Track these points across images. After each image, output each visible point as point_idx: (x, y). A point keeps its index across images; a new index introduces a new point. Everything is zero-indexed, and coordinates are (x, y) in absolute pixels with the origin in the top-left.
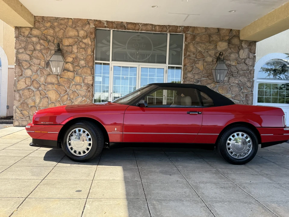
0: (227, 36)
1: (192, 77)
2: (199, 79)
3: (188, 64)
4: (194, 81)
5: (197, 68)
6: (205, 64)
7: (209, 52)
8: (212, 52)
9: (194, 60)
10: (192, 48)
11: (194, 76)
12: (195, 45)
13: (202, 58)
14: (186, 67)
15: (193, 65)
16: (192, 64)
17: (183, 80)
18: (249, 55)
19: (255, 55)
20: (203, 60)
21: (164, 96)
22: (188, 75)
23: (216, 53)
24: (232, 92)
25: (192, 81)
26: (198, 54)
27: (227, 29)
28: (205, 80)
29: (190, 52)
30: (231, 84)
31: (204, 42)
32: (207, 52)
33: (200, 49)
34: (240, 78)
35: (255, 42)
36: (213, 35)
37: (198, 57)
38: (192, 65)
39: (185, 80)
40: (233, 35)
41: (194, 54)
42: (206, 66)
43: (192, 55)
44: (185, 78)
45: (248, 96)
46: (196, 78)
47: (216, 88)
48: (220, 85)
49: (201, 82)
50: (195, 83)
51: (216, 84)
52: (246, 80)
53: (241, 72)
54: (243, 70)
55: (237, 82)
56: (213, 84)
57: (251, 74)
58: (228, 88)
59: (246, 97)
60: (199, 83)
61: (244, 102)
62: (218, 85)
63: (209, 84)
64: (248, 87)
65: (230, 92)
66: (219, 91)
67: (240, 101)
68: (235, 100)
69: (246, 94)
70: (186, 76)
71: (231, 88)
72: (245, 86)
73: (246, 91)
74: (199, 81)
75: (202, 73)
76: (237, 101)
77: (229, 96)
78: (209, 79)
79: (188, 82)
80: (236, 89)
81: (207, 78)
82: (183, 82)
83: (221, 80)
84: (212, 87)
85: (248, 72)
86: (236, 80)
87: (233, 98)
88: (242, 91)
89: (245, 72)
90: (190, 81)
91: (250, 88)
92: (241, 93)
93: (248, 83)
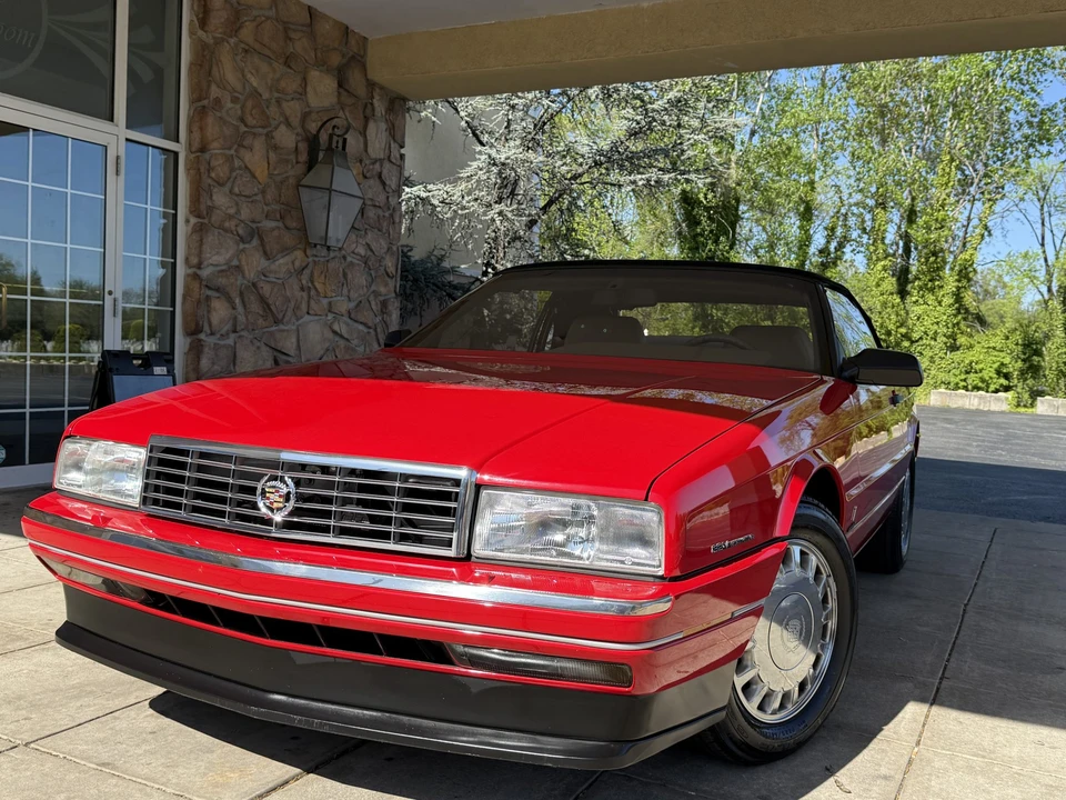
0: (335, 49)
1: (232, 211)
2: (253, 222)
3: (215, 144)
4: (241, 232)
5: (246, 167)
6: (272, 155)
7: (284, 104)
8: (293, 109)
9: (237, 128)
10: (227, 69)
11: (237, 204)
12: (239, 57)
13: (263, 127)
14: (207, 156)
15: (232, 152)
16: (230, 149)
17: (193, 220)
18: (390, 147)
19: (403, 151)
20: (267, 135)
21: (110, 293)
22: (214, 198)
23: (305, 116)
24: (349, 291)
25: (233, 228)
26: (249, 104)
27: (336, 22)
28: (276, 233)
29: (223, 85)
30: (349, 259)
31: (267, 52)
32: (278, 101)
33: (255, 84)
34: (370, 234)
35: (405, 100)
36: (294, 30)
37: (250, 120)
38: (227, 152)
39: (206, 221)
40: (351, 53)
41: (235, 100)
42: (275, 169)
43: (229, 105)
44: (205, 213)
45: (390, 308)
46: (243, 217)
47: (307, 272)
48: (316, 259)
49: (261, 239)
50: (242, 240)
51: (308, 252)
52: (384, 244)
53: (371, 213)
54: (375, 206)
55: (362, 251)
56: (299, 254)
57: (394, 223)
58: (341, 275)
59: (383, 313)
60: (255, 242)
61: (379, 330)
62: (311, 259)
63: (286, 250)
64: (388, 275)
65: (345, 291)
66: (316, 284)
67: (370, 328)
68: (356, 321)
69: (382, 298)
70: (209, 203)
71: (350, 276)
72: (382, 269)
73: (383, 290)
74: (255, 233)
75: (264, 197)
76: (361, 327)
77: (343, 306)
78: (287, 228)
79: (216, 231)
80: (359, 278)
81: (280, 224)
82: (190, 228)
83: (338, 240)
84: (297, 264)
85: (387, 214)
86: (361, 241)
87: (352, 316)
88: (373, 288)
89: (380, 212)
90: (226, 230)
91: (392, 278)
92: (372, 298)
93: (388, 257)
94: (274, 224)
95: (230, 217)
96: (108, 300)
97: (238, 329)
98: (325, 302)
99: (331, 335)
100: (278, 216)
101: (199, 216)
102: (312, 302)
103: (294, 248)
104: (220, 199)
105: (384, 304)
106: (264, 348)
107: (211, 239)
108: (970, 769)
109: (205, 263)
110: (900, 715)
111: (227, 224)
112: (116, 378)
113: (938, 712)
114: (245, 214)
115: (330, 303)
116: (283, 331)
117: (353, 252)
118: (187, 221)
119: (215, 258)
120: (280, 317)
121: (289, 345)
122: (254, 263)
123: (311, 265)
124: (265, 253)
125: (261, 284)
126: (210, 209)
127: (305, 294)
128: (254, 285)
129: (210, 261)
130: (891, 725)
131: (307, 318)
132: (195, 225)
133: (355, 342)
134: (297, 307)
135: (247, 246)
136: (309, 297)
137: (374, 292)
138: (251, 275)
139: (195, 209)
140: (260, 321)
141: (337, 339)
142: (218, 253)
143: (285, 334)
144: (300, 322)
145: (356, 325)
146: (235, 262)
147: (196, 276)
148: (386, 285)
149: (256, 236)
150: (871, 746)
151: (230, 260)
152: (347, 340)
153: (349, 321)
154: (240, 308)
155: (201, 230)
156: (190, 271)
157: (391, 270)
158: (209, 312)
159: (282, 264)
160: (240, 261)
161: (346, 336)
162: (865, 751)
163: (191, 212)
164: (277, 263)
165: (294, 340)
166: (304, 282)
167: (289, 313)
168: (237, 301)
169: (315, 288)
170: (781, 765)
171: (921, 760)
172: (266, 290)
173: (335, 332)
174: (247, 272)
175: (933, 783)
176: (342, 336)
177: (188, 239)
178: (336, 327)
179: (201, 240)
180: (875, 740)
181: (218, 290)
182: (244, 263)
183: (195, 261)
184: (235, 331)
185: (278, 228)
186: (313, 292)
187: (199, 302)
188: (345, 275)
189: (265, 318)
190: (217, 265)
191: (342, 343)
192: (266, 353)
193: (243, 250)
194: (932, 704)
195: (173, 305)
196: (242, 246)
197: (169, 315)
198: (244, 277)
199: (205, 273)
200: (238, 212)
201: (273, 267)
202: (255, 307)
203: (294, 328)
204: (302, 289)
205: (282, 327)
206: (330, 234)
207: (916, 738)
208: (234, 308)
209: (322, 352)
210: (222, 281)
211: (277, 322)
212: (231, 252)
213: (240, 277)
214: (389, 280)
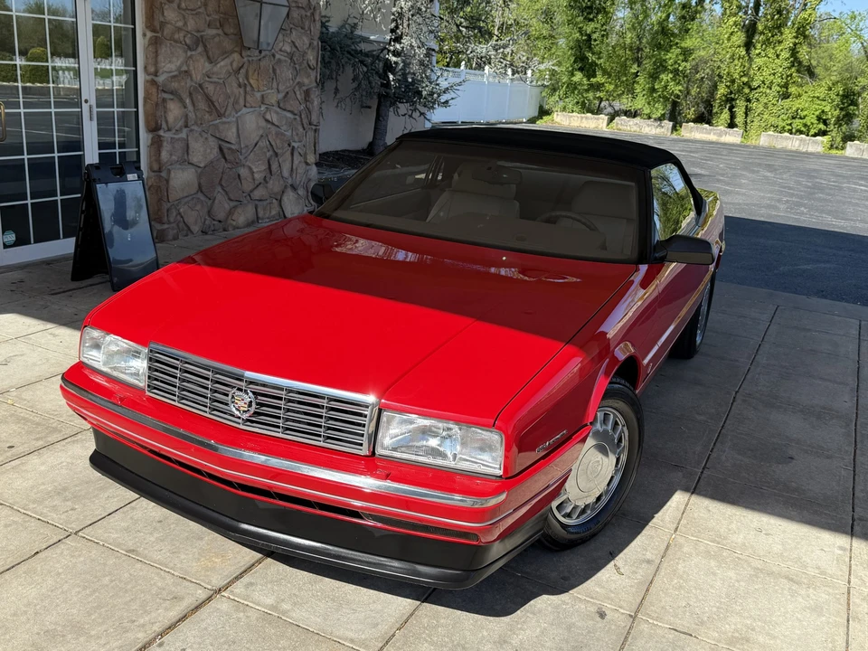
1: (180, 24)
2: (198, 31)
4: (188, 41)
11: (184, 18)
17: (149, 34)
21: (86, 101)
22: (165, 14)
24: (278, 85)
25: (182, 39)
28: (217, 39)
30: (277, 56)
34: (294, 33)
39: (159, 35)
44: (158, 28)
45: (312, 96)
46: (189, 28)
47: (243, 71)
48: (250, 59)
49: (205, 46)
50: (190, 48)
51: (244, 54)
52: (307, 41)
53: (295, 14)
54: (298, 7)
55: (288, 48)
56: (236, 56)
57: (314, 21)
58: (271, 71)
59: (306, 101)
60: (200, 49)
61: (303, 116)
62: (246, 59)
63: (226, 54)
64: (310, 68)
65: (275, 85)
66: (252, 81)
67: (295, 115)
68: (285, 110)
69: (305, 88)
70: (162, 19)
71: (278, 71)
72: (305, 62)
73: (306, 81)
74: (200, 41)
75: (206, 9)
76: (289, 115)
77: (273, 98)
78: (225, 34)
79: (168, 43)
80: (286, 73)
81: (220, 32)
82: (147, 43)
83: (268, 44)
84: (235, 65)
85: (309, 14)
86: (286, 39)
87: (281, 105)
88: (298, 80)
89: (303, 12)
90: (176, 41)
91: (313, 69)
92: (297, 88)
93: (309, 52)
94: (214, 32)
95: (179, 29)
96: (85, 107)
97: (189, 124)
98: (258, 95)
99: (263, 123)
100: (218, 24)
101: (154, 31)
102: (248, 97)
103: (232, 52)
104: (171, 14)
105: (307, 93)
106: (211, 139)
107: (164, 50)
108: (708, 554)
109: (161, 71)
110: (669, 504)
111: (176, 36)
112: (99, 186)
113: (695, 499)
114: (191, 24)
115: (263, 96)
116: (225, 123)
117: (281, 50)
118: (144, 35)
119: (169, 65)
120: (222, 112)
121: (231, 134)
122: (200, 67)
123: (245, 66)
124: (208, 58)
125: (206, 85)
126: (163, 24)
127: (242, 90)
128: (200, 86)
129: (165, 69)
130: (660, 513)
131: (244, 110)
132: (151, 38)
133: (284, 128)
134: (236, 102)
135: (193, 53)
136: (245, 92)
137: (299, 83)
138: (197, 77)
139: (150, 24)
140: (207, 116)
141: (269, 126)
142: (170, 62)
143: (227, 126)
144: (239, 114)
145: (285, 113)
146: (185, 68)
147: (153, 83)
148: (309, 76)
149: (201, 44)
150: (644, 532)
151: (180, 67)
152: (278, 126)
153: (278, 110)
154: (190, 107)
155: (156, 43)
156: (149, 78)
157: (313, 63)
158: (165, 112)
159: (223, 66)
160: (188, 66)
161: (276, 123)
162: (639, 537)
163: (147, 27)
164: (218, 66)
165: (234, 130)
166: (241, 80)
167: (230, 108)
168: (188, 101)
169: (251, 86)
170: (581, 550)
171: (676, 545)
172: (210, 89)
173: (267, 121)
174: (194, 76)
175: (680, 566)
176: (273, 124)
177: (146, 49)
178: (268, 117)
179: (156, 52)
180: (647, 527)
181: (172, 93)
182: (191, 68)
183: (152, 69)
184: (186, 126)
185: (219, 35)
186: (248, 89)
187: (157, 104)
188: (274, 70)
189: (210, 113)
190: (170, 72)
191: (273, 129)
192: (213, 143)
193: (191, 57)
194: (692, 493)
195: (137, 106)
196: (189, 53)
197: (134, 114)
198: (192, 80)
199: (161, 79)
200: (185, 24)
201: (215, 69)
202: (202, 105)
203: (234, 119)
204: (240, 86)
205: (224, 119)
206: (261, 40)
207: (675, 526)
208: (185, 107)
209: (258, 138)
210: (175, 85)
211: (220, 115)
212: (181, 59)
213: (189, 81)
214: (310, 71)
